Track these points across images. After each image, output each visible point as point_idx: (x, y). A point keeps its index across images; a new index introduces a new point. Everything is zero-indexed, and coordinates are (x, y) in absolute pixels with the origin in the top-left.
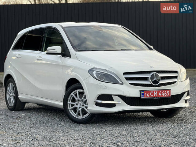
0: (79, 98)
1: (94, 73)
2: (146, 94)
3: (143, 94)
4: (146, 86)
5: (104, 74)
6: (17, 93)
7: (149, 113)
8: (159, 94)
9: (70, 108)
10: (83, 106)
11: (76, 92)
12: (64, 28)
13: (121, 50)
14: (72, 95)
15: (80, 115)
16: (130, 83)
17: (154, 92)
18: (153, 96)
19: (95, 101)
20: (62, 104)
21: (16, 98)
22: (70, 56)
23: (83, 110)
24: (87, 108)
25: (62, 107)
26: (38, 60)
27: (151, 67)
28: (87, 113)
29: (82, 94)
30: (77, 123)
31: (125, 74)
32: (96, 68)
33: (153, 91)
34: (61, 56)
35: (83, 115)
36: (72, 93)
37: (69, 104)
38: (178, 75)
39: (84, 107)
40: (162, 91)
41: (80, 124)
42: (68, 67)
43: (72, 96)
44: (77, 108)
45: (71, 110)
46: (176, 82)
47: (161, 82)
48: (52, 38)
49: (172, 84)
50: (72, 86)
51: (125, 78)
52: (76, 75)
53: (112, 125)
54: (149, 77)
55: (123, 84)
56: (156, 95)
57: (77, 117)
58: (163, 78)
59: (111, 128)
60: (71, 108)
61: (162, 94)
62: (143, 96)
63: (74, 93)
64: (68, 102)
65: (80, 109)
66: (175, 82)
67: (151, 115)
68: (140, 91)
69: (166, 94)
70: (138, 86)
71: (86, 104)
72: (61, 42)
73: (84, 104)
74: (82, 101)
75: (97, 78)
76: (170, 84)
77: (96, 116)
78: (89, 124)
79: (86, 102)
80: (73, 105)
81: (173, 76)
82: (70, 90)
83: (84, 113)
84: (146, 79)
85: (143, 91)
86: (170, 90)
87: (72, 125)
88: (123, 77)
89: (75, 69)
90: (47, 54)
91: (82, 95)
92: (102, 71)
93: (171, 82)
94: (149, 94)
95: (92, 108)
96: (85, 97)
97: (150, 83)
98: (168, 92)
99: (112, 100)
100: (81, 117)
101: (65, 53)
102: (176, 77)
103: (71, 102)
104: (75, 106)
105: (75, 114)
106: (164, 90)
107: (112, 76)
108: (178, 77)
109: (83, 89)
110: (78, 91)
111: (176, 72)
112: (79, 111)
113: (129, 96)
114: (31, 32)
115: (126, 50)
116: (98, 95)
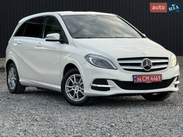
0: (76, 81)
1: (90, 59)
2: (138, 78)
3: (135, 79)
4: (138, 71)
5: (99, 60)
6: (17, 77)
7: (141, 97)
8: (151, 79)
9: (67, 91)
10: (80, 89)
11: (73, 76)
12: (62, 17)
13: (116, 37)
14: (69, 79)
15: (76, 98)
16: (123, 69)
17: (146, 77)
18: (145, 81)
19: (91, 85)
20: (60, 87)
21: (17, 81)
22: (68, 43)
23: (79, 93)
24: (83, 91)
25: (60, 91)
26: (38, 46)
27: (143, 54)
28: (83, 96)
29: (78, 78)
30: (74, 106)
31: (119, 60)
32: (92, 54)
33: (145, 75)
34: (60, 43)
35: (80, 97)
36: (70, 78)
37: (67, 88)
38: (168, 61)
39: (80, 91)
40: (153, 76)
41: (76, 106)
42: (66, 53)
43: (70, 81)
44: (73, 91)
45: (68, 93)
46: (167, 68)
47: (153, 67)
48: (51, 26)
49: (162, 70)
50: (70, 70)
51: (119, 64)
52: (73, 60)
53: (107, 107)
54: (141, 63)
55: (117, 69)
56: (147, 80)
57: (74, 100)
58: (154, 64)
59: (106, 110)
60: (69, 91)
61: (154, 79)
62: (136, 80)
63: (71, 78)
64: (66, 86)
65: (77, 93)
66: (165, 68)
67: (143, 98)
68: (133, 76)
69: (157, 79)
70: (131, 71)
71: (82, 88)
72: (59, 30)
73: (80, 87)
74: (79, 85)
75: (93, 63)
76: (161, 70)
77: (92, 99)
78: (85, 106)
79: (82, 86)
80: (70, 89)
81: (164, 62)
82: (67, 75)
83: (80, 96)
84: (138, 65)
85: (136, 76)
86: (161, 75)
87: (69, 107)
88: (117, 63)
89: (73, 55)
90: (47, 40)
91: (79, 80)
92: (98, 57)
93: (162, 68)
94: (142, 79)
95: (88, 91)
96: (82, 81)
97: (142, 69)
98: (159, 77)
99: (107, 84)
100: (77, 100)
101: (63, 40)
102: (167, 63)
103: (69, 86)
104: (73, 89)
105: (72, 97)
106: (156, 75)
107: (107, 61)
108: (169, 64)
109: (80, 74)
110: (75, 76)
111: (167, 58)
112: (76, 94)
113: (123, 80)
114: (31, 20)
115: (120, 38)
116: (93, 79)
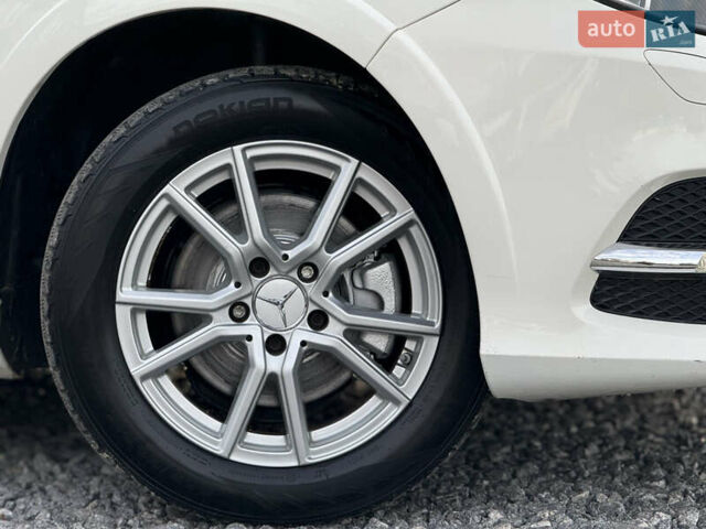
0: (270, 232)
9: (141, 353)
10: (318, 320)
14: (168, 210)
37: (134, 311)
39: (331, 337)
45: (154, 376)
57: (243, 458)
63: (191, 188)
64: (125, 293)
73: (331, 299)
100: (290, 452)
103: (153, 286)
104: (221, 326)
105: (213, 422)
110: (251, 161)
112: (271, 383)
